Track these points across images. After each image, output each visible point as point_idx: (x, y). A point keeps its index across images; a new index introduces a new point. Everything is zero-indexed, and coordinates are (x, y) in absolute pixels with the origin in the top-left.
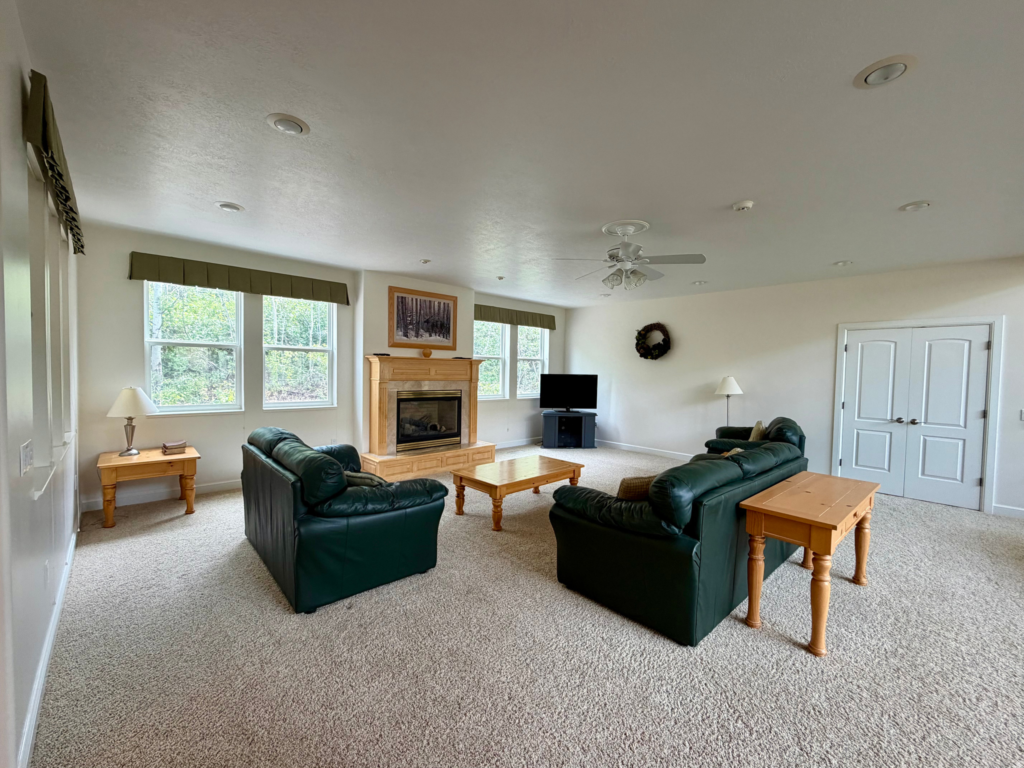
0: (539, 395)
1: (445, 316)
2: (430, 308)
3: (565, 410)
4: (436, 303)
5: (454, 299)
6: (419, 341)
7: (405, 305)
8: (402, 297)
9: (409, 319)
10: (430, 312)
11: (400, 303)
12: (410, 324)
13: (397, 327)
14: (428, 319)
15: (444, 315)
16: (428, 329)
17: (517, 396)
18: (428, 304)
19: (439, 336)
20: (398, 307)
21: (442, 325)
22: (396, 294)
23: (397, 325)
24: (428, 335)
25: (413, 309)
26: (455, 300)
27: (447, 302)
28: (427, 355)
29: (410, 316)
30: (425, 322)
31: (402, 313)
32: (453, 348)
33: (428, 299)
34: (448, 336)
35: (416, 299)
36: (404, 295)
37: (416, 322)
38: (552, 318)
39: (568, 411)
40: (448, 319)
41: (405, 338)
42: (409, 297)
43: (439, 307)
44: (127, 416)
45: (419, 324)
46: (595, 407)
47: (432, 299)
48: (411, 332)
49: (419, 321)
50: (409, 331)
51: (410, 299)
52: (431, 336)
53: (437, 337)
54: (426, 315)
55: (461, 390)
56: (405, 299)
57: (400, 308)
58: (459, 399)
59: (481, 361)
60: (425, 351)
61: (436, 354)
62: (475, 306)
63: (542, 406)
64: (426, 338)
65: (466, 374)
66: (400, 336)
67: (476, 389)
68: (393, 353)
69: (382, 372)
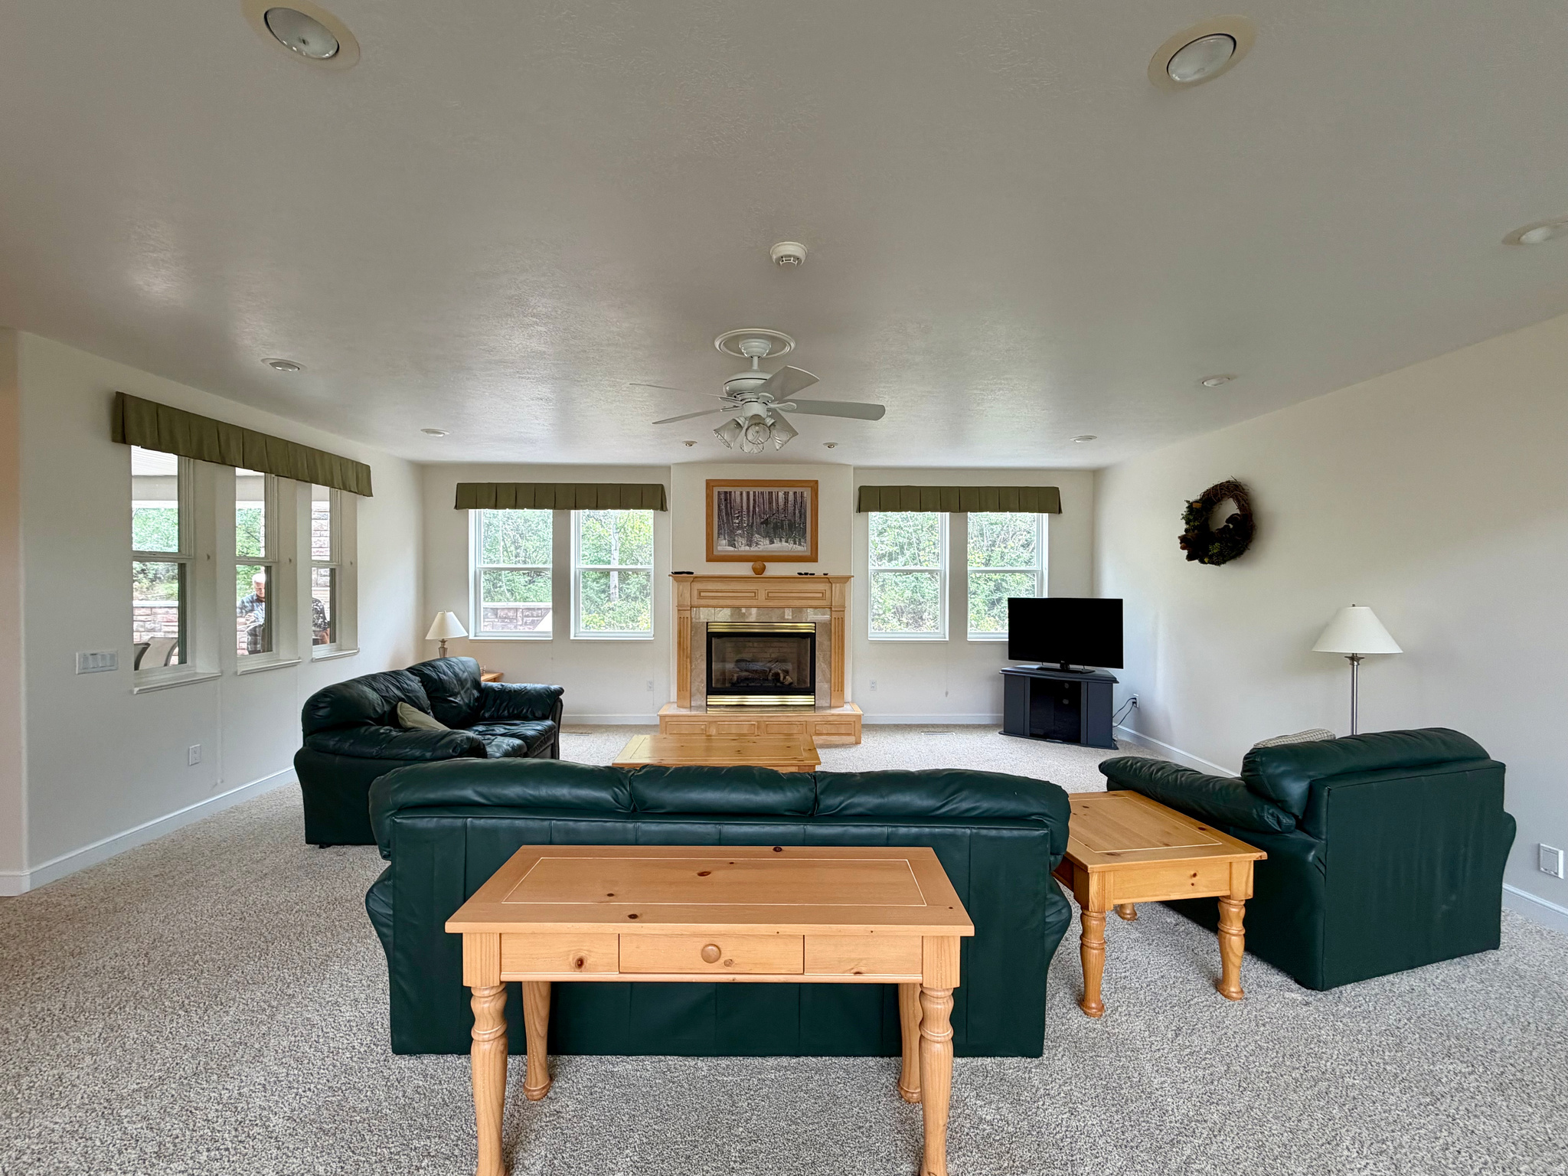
0: (1007, 636)
1: (797, 512)
2: (770, 503)
3: (1057, 666)
4: (781, 494)
5: (812, 484)
6: (743, 548)
7: (730, 503)
8: (726, 493)
9: (737, 521)
10: (771, 508)
11: (723, 500)
12: (738, 528)
13: (719, 534)
14: (767, 519)
15: (795, 510)
16: (768, 532)
17: (968, 636)
18: (766, 496)
19: (787, 542)
20: (719, 507)
21: (792, 526)
22: (716, 490)
23: (718, 531)
24: (768, 542)
25: (742, 507)
26: (814, 486)
27: (799, 490)
28: (759, 571)
29: (738, 517)
30: (762, 523)
31: (726, 514)
32: (813, 558)
33: (766, 490)
34: (802, 540)
35: (748, 493)
36: (728, 489)
37: (748, 524)
38: (1055, 491)
39: (1064, 669)
40: (803, 515)
41: (731, 549)
42: (736, 492)
43: (786, 499)
44: (441, 639)
45: (752, 527)
46: (1119, 665)
47: (774, 490)
48: (740, 539)
49: (753, 523)
50: (736, 538)
51: (738, 493)
52: (772, 542)
53: (784, 544)
54: (764, 514)
55: (815, 623)
56: (730, 495)
57: (723, 507)
58: (811, 636)
59: (848, 578)
60: (758, 565)
61: (773, 569)
62: (862, 489)
63: (1011, 657)
64: (764, 546)
65: (823, 598)
66: (723, 546)
67: (841, 621)
68: (703, 568)
69: (680, 595)
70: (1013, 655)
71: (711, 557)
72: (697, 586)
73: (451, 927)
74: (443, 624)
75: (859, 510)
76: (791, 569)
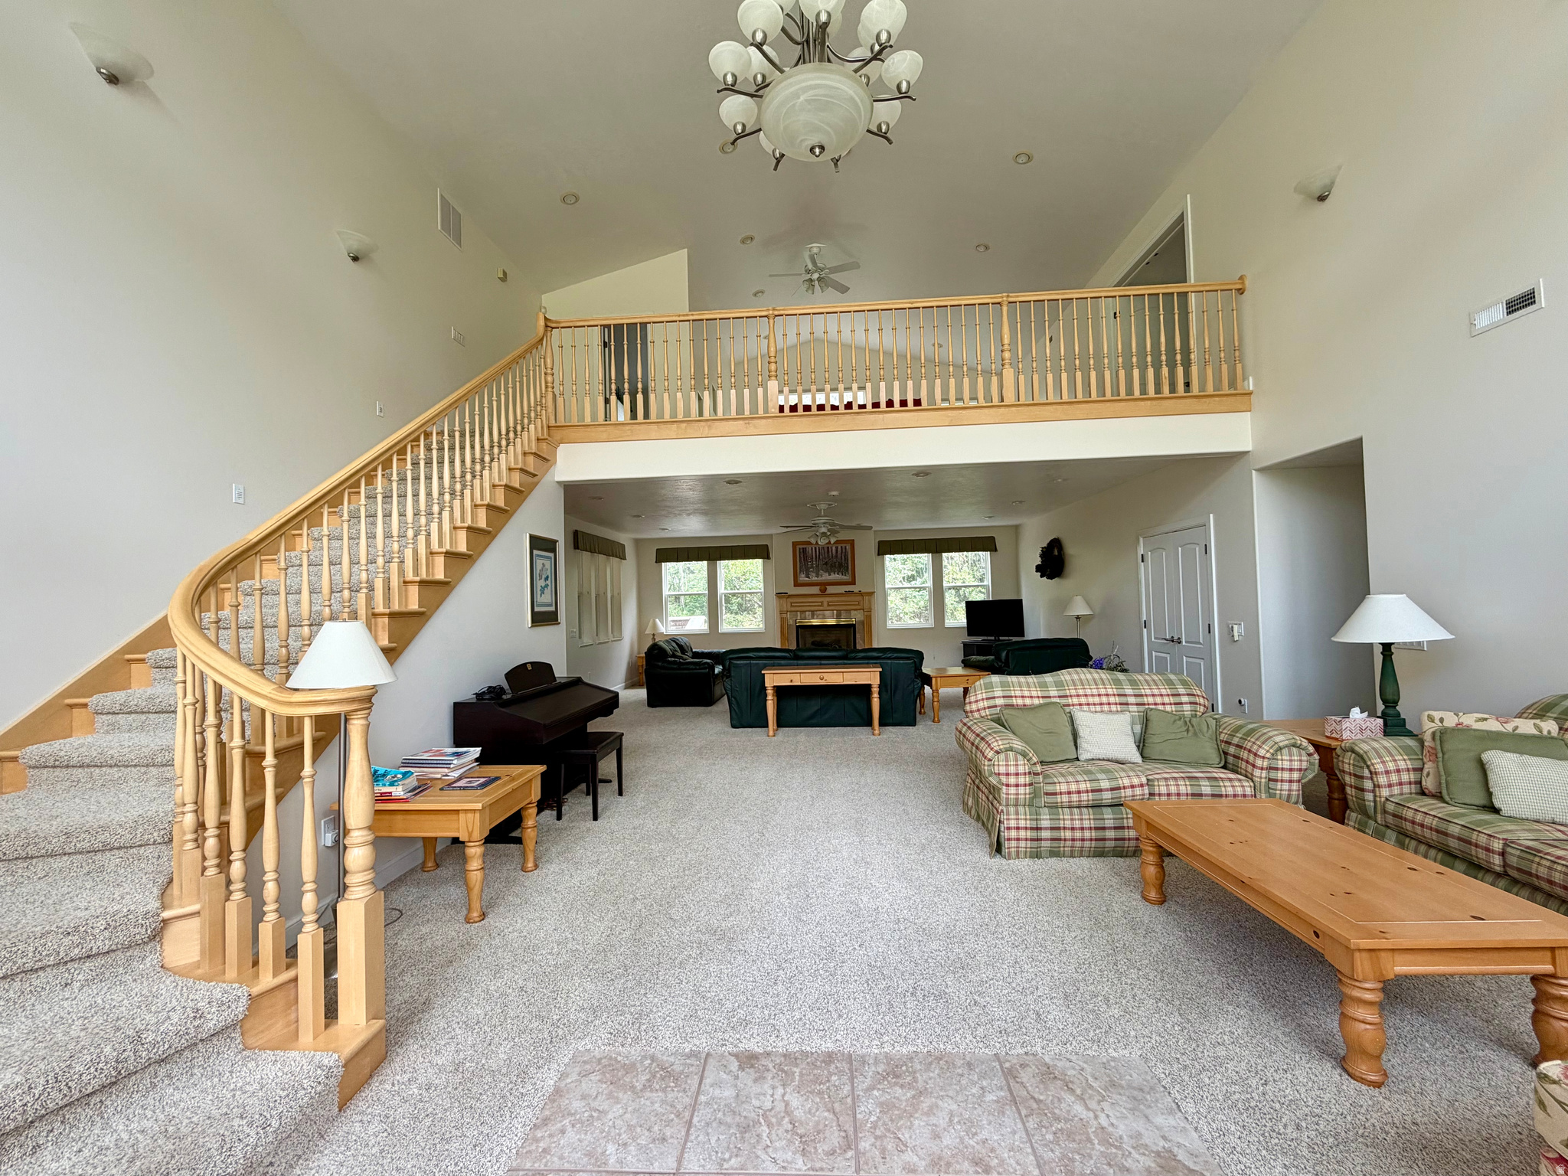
0: (966, 622)
1: (843, 558)
2: (828, 554)
3: (993, 638)
4: (834, 549)
5: (851, 541)
6: (813, 578)
7: (806, 554)
8: (803, 549)
9: (810, 564)
10: (828, 556)
11: (802, 553)
12: (811, 567)
13: (800, 572)
14: (827, 562)
15: (842, 556)
16: (827, 569)
17: (945, 624)
18: (826, 551)
19: (838, 574)
20: (800, 556)
21: (840, 565)
22: (798, 547)
23: (800, 570)
24: (828, 574)
25: (813, 556)
26: (852, 543)
27: (843, 545)
28: (823, 591)
29: (810, 562)
30: (824, 564)
31: (804, 561)
32: (853, 583)
33: (826, 548)
34: (847, 573)
35: (816, 549)
36: (804, 547)
37: (816, 565)
38: (993, 539)
39: (997, 639)
40: (846, 559)
41: (808, 579)
42: (809, 548)
43: (837, 551)
44: (653, 633)
45: (818, 566)
47: (830, 548)
48: (812, 574)
49: (819, 564)
50: (810, 573)
52: (830, 575)
53: (836, 575)
54: (825, 560)
55: (855, 619)
56: (806, 550)
57: (802, 557)
58: (854, 626)
59: (873, 593)
60: (823, 587)
61: (831, 589)
62: (880, 543)
63: (969, 635)
64: (826, 577)
65: (859, 605)
66: (803, 578)
67: (869, 618)
68: (794, 591)
69: (781, 605)
70: (970, 633)
71: (797, 584)
72: (790, 600)
73: (763, 672)
74: (655, 626)
75: (879, 555)
76: (842, 589)
